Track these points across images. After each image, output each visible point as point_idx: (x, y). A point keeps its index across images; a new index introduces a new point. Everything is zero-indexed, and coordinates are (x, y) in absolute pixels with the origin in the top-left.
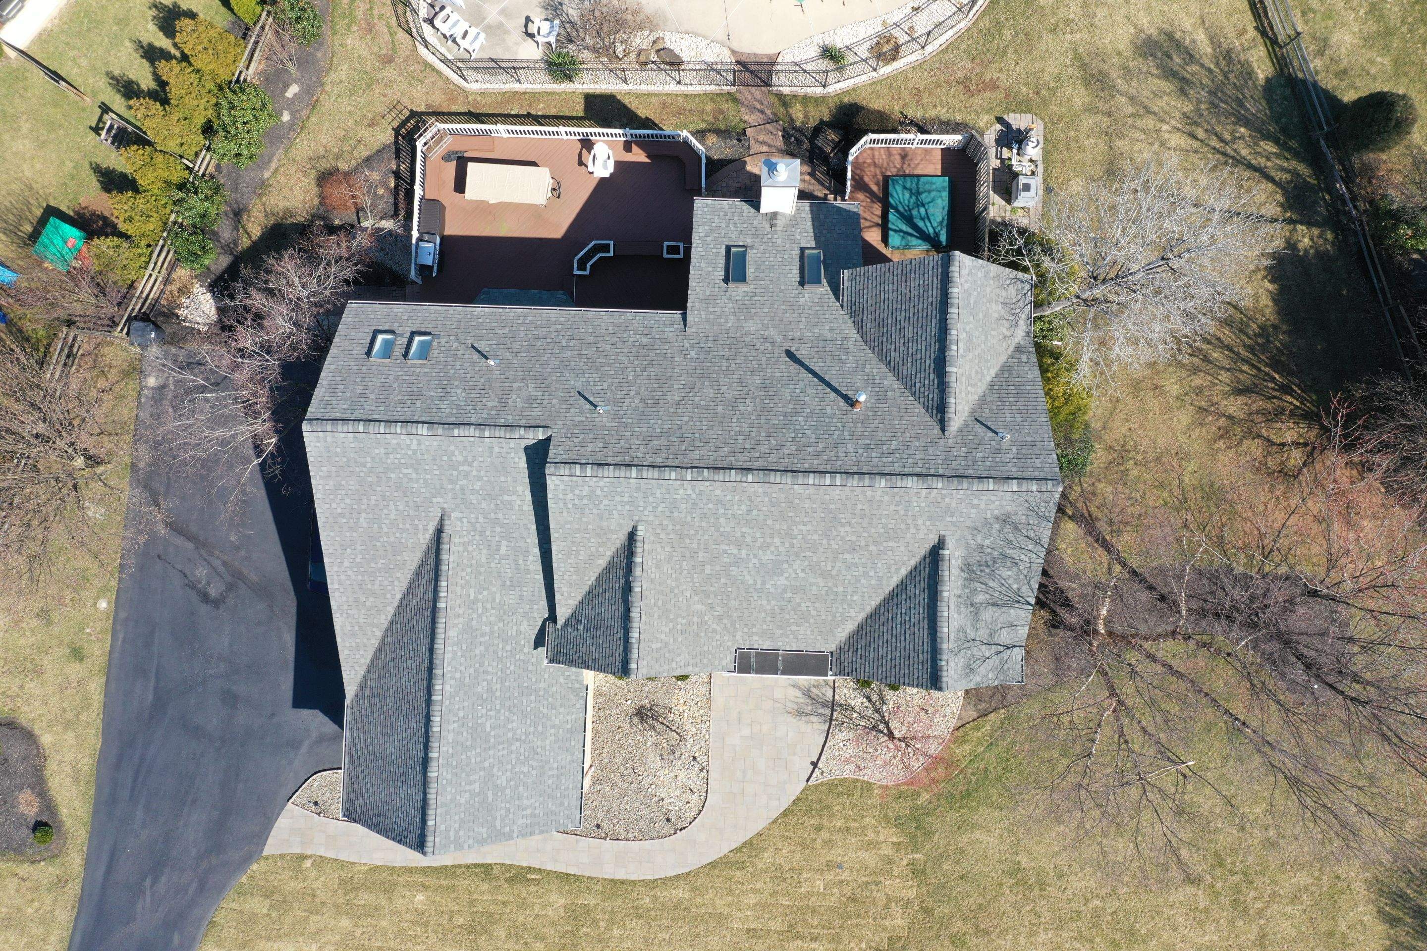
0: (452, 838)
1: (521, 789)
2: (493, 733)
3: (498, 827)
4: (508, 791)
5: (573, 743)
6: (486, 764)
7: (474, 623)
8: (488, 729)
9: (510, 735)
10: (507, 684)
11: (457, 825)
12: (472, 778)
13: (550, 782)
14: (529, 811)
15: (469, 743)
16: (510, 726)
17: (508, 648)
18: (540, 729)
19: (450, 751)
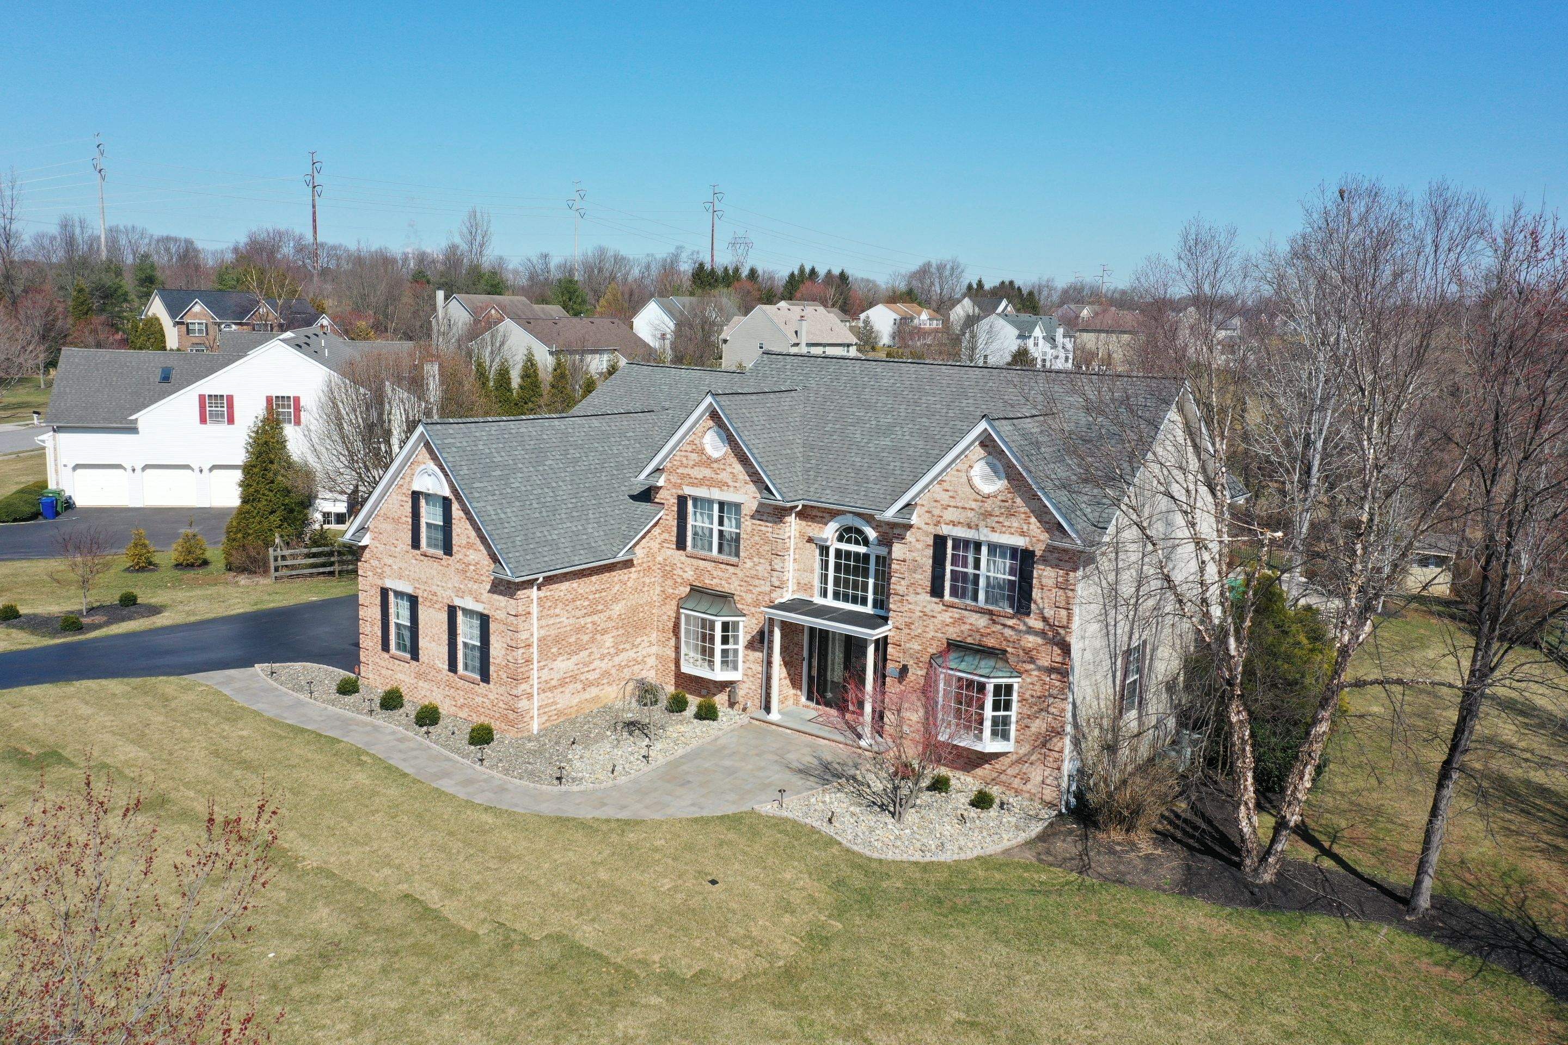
0: (446, 441)
1: (518, 504)
2: (546, 468)
3: (475, 485)
4: (509, 491)
5: (582, 552)
6: (520, 466)
7: (613, 439)
8: (547, 463)
9: (554, 485)
10: (590, 476)
11: (459, 445)
12: (503, 454)
13: (538, 534)
14: (503, 516)
15: (528, 447)
16: (561, 483)
17: (615, 472)
18: (575, 514)
19: (513, 431)
